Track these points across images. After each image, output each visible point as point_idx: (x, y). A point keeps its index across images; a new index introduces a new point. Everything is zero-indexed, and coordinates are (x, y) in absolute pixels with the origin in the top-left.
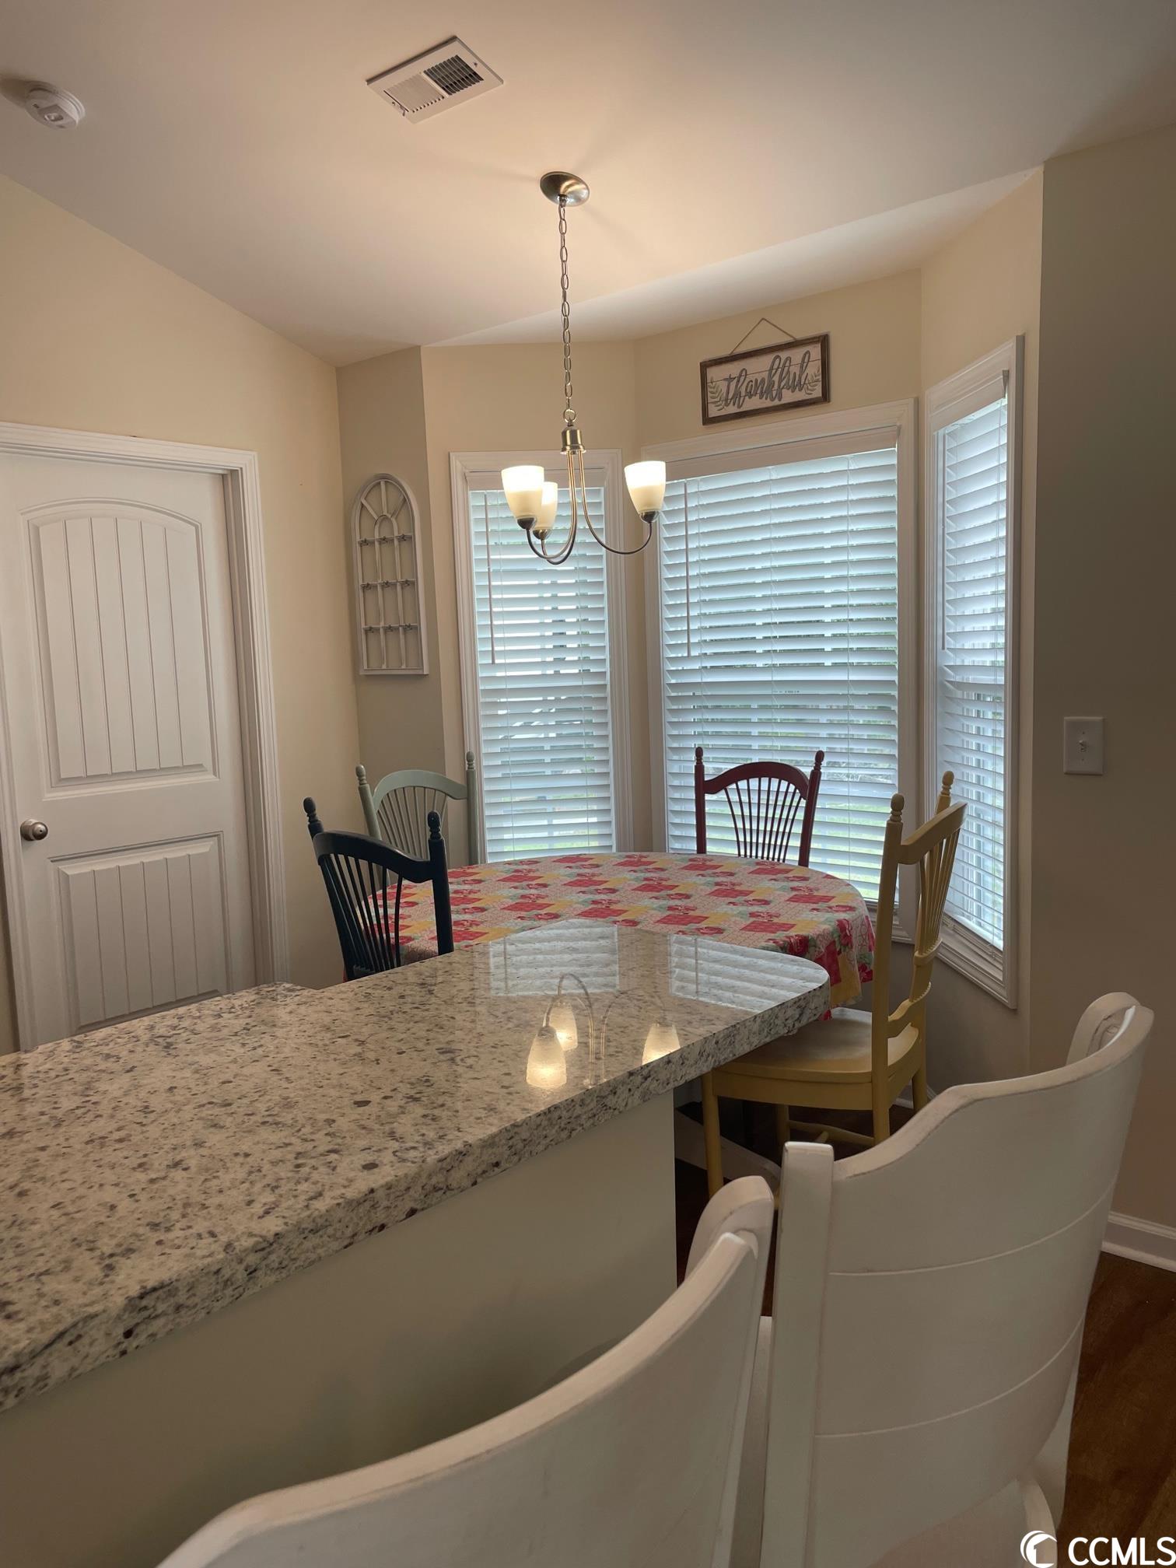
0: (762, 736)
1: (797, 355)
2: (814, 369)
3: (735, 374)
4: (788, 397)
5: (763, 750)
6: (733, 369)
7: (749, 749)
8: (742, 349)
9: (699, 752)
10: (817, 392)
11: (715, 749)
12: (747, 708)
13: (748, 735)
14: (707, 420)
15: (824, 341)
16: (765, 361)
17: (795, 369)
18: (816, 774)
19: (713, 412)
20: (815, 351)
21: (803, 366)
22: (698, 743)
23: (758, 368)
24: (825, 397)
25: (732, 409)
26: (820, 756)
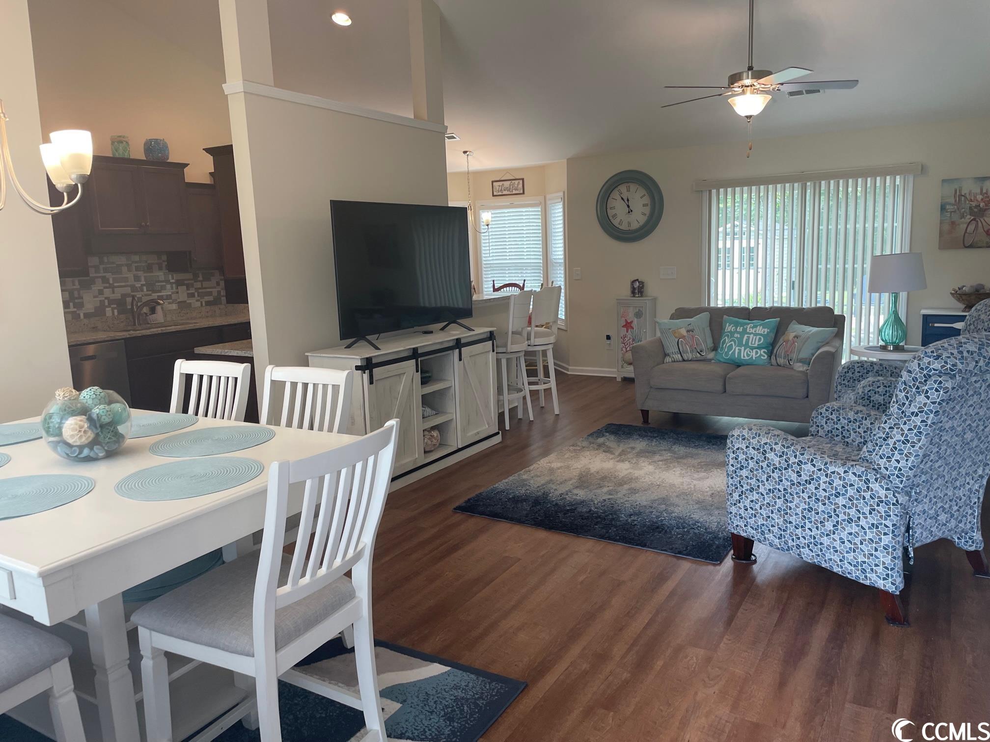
0: (509, 276)
1: (516, 182)
2: (521, 186)
3: (501, 185)
4: (514, 192)
5: (509, 280)
6: (500, 183)
7: (505, 280)
8: (503, 179)
9: (493, 281)
10: (522, 192)
11: (497, 280)
12: (505, 270)
13: (505, 277)
14: (493, 196)
15: (523, 179)
16: (509, 183)
17: (516, 185)
18: (524, 285)
19: (495, 194)
20: (521, 182)
21: (518, 185)
22: (493, 279)
23: (507, 184)
24: (523, 193)
25: (500, 193)
26: (524, 281)
